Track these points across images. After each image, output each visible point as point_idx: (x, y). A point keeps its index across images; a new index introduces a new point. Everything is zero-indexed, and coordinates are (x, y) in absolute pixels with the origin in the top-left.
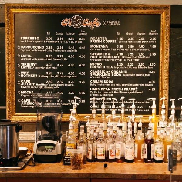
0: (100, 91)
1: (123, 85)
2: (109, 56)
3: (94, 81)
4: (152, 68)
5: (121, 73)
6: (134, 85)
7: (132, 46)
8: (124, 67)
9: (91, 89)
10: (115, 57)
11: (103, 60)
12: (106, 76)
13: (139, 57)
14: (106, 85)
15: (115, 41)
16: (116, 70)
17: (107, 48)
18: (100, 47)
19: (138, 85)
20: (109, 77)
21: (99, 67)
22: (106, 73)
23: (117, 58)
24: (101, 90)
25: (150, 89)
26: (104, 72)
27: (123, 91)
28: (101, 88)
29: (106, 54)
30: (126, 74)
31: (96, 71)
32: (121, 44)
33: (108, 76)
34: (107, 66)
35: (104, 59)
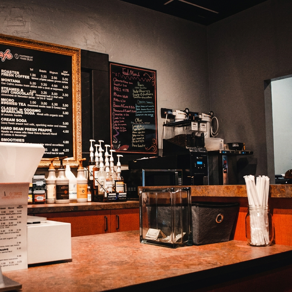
0: (12, 130)
1: (37, 125)
2: (22, 92)
3: (5, 119)
4: (65, 109)
5: (34, 112)
6: (48, 126)
7: (45, 85)
8: (37, 106)
9: (2, 128)
10: (28, 94)
11: (16, 96)
12: (19, 114)
13: (52, 97)
14: (19, 124)
15: (28, 77)
16: (29, 108)
17: (19, 83)
18: (11, 81)
19: (52, 126)
20: (21, 116)
21: (10, 104)
22: (18, 110)
23: (30, 95)
24: (14, 129)
25: (64, 131)
26: (16, 110)
27: (37, 132)
28: (14, 128)
29: (18, 89)
30: (40, 113)
31: (7, 107)
32: (34, 81)
33: (21, 114)
34: (20, 103)
35: (16, 94)
